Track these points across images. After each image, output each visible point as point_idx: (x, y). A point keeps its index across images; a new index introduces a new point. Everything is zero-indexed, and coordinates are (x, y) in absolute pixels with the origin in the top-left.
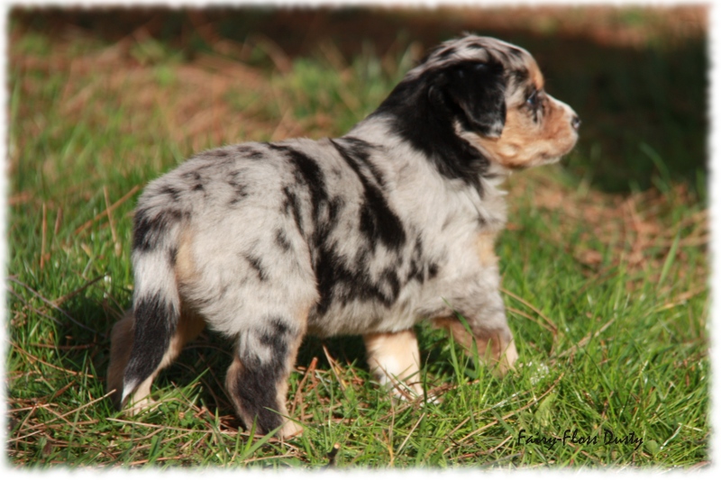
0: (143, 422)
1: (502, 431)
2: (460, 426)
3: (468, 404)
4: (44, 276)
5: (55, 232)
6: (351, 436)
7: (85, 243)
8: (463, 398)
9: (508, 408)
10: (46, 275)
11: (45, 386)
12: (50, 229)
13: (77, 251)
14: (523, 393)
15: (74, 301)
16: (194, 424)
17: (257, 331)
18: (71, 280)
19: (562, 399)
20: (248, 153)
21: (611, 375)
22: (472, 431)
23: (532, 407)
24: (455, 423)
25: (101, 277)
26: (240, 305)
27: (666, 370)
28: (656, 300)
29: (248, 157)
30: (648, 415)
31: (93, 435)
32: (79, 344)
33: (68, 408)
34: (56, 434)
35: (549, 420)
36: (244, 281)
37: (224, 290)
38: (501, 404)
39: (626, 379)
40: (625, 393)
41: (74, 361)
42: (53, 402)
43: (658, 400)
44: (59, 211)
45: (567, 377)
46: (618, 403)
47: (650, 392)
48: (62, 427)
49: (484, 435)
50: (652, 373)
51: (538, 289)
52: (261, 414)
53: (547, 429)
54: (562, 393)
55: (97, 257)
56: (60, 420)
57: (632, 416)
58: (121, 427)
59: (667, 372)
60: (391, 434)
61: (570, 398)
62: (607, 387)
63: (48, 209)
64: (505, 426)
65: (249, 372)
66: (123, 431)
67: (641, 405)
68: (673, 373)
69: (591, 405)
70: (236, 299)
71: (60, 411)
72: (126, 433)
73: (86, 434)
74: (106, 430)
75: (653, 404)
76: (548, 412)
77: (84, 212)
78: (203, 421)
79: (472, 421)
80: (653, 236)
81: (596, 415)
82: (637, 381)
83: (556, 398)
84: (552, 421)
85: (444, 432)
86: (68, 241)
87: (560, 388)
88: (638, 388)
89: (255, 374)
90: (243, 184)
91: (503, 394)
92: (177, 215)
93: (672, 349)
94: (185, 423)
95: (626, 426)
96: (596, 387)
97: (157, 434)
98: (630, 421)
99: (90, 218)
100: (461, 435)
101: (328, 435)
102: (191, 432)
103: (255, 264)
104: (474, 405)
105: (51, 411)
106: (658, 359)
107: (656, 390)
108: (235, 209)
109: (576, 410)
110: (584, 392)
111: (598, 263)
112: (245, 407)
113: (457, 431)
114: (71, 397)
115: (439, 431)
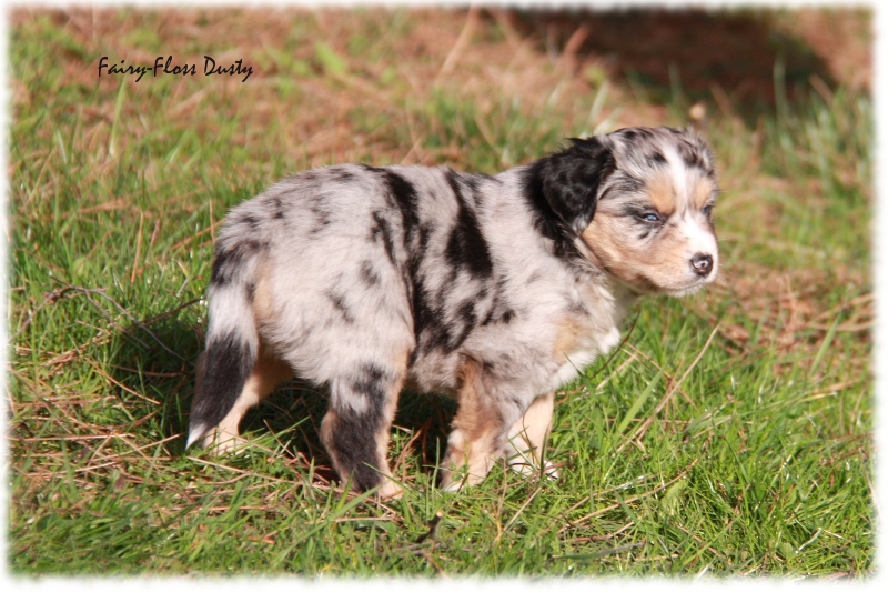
0: (227, 465)
1: (623, 515)
2: (577, 505)
3: (588, 483)
4: (134, 291)
5: (151, 245)
6: (456, 504)
7: (183, 260)
8: (583, 476)
9: (632, 491)
10: (137, 291)
11: (124, 414)
12: (146, 242)
13: (174, 269)
14: (651, 476)
15: (165, 323)
16: (282, 473)
17: (349, 379)
18: (163, 300)
19: (692, 486)
20: (337, 176)
21: (750, 465)
22: (590, 512)
23: (659, 493)
24: (572, 501)
25: (197, 300)
26: (325, 349)
27: (809, 467)
28: (805, 387)
29: (337, 180)
30: (785, 514)
31: (170, 473)
32: (165, 372)
33: (146, 440)
34: (131, 468)
35: (676, 509)
36: (329, 323)
37: (307, 332)
38: (625, 486)
39: (765, 472)
40: (763, 487)
41: (159, 389)
42: (130, 432)
43: (798, 498)
44: (158, 222)
45: (701, 464)
46: (754, 498)
47: (790, 490)
48: (138, 461)
49: (603, 518)
50: (795, 468)
51: (676, 363)
52: (359, 468)
53: (673, 519)
54: (693, 480)
55: (195, 278)
56: (137, 453)
57: (768, 513)
58: (202, 468)
59: (810, 470)
60: (500, 507)
61: (701, 487)
62: (744, 478)
63: (145, 219)
64: (627, 510)
65: (346, 423)
66: (205, 472)
67: (779, 503)
68: (817, 471)
69: (723, 497)
70: (320, 343)
71: (137, 443)
72: (207, 475)
73: (164, 472)
74: (186, 470)
75: (792, 502)
76: (675, 500)
77: (184, 226)
78: (293, 471)
79: (591, 501)
80: (807, 318)
81: (729, 509)
82: (777, 476)
83: (686, 485)
84: (679, 510)
85: (559, 511)
86: (164, 256)
87: (691, 475)
88: (778, 483)
89: (352, 424)
90: (327, 210)
91: (628, 475)
92: (255, 246)
93: (818, 445)
94: (273, 470)
95: (760, 524)
96: (731, 478)
97: (241, 480)
98: (765, 519)
99: (191, 233)
100: (577, 516)
101: (430, 500)
102: (279, 481)
103: (338, 303)
104: (595, 484)
105: (127, 442)
106: (801, 454)
107: (798, 488)
108: (317, 239)
109: (707, 501)
110: (718, 481)
111: (744, 340)
112: (341, 460)
113: (573, 510)
114: (151, 429)
115: (553, 509)
